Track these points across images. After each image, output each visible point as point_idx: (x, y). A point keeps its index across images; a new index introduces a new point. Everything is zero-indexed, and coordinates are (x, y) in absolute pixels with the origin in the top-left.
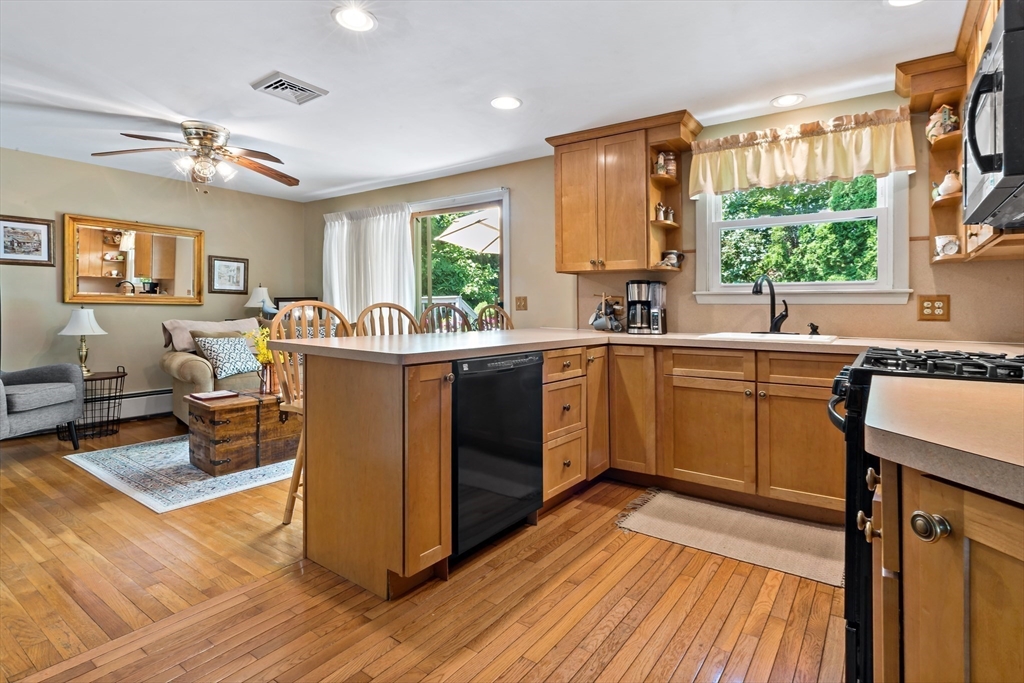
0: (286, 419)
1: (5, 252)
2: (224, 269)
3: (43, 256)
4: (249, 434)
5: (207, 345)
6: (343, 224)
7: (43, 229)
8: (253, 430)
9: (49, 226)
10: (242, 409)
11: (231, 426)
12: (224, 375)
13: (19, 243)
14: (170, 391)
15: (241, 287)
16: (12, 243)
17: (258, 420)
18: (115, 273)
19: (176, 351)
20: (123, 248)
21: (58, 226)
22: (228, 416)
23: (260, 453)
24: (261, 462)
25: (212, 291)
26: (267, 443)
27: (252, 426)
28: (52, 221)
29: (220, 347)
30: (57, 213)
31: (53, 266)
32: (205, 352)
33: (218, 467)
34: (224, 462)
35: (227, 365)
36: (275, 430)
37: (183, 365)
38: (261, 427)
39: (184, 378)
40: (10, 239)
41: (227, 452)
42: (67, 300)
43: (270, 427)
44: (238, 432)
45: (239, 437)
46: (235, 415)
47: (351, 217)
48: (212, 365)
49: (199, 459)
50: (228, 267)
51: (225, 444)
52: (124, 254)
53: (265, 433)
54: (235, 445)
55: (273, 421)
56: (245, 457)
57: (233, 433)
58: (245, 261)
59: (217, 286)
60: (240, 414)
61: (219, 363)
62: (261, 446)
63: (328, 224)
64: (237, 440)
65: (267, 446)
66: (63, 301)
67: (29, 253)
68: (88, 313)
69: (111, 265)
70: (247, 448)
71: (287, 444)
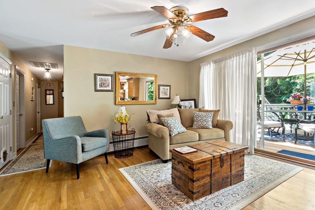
0: (223, 166)
1: (100, 87)
2: (163, 90)
3: (110, 88)
4: (207, 176)
5: (166, 121)
6: (210, 66)
7: (110, 77)
8: (209, 173)
9: (111, 76)
10: (205, 162)
11: (200, 171)
12: (174, 134)
13: (103, 83)
14: (147, 137)
15: (168, 96)
16: (101, 83)
17: (211, 167)
18: (122, 96)
19: (151, 123)
20: (124, 89)
21: (114, 76)
22: (199, 166)
23: (212, 186)
24: (212, 192)
25: (159, 98)
26: (215, 180)
27: (209, 171)
28: (113, 75)
29: (170, 121)
30: (114, 72)
31: (113, 91)
32: (165, 124)
33: (195, 196)
34: (197, 192)
35: (175, 130)
36: (218, 172)
37: (158, 130)
38: (213, 171)
39: (159, 136)
40: (101, 82)
41: (199, 187)
42: (117, 104)
43: (216, 170)
44: (203, 175)
45: (203, 178)
46: (202, 164)
47: (215, 62)
48: (169, 130)
49: (179, 185)
50: (164, 88)
51: (198, 182)
52: (124, 91)
53: (214, 174)
54: (202, 182)
55: (217, 167)
56: (206, 189)
57: (201, 175)
58: (170, 86)
59: (161, 96)
60: (204, 164)
61: (171, 129)
62: (213, 182)
63: (202, 67)
64: (203, 179)
65: (215, 182)
66: (115, 104)
67: (106, 87)
68: (123, 108)
69: (121, 94)
70: (207, 184)
71: (223, 179)
